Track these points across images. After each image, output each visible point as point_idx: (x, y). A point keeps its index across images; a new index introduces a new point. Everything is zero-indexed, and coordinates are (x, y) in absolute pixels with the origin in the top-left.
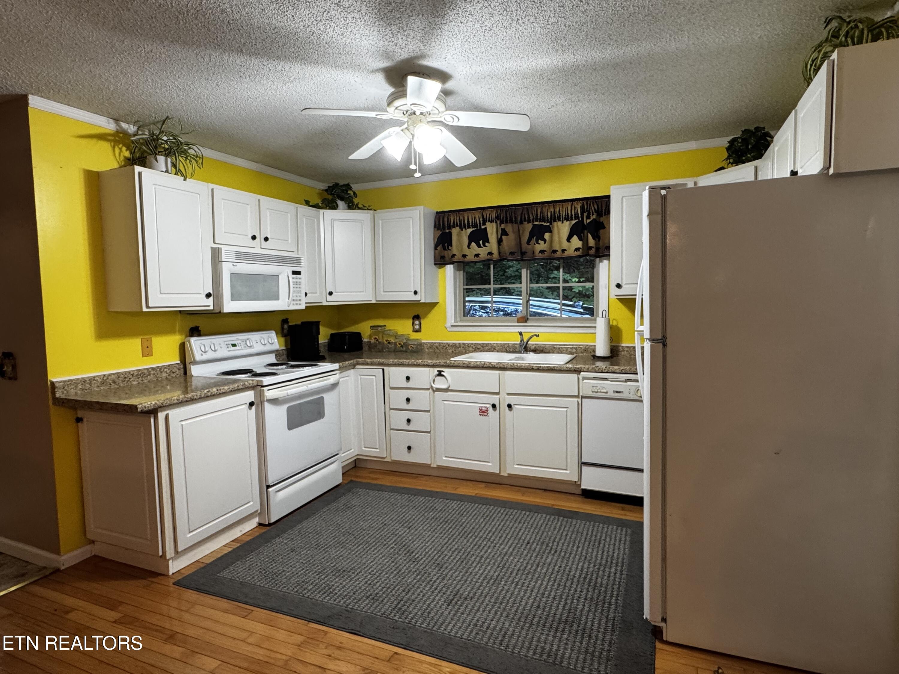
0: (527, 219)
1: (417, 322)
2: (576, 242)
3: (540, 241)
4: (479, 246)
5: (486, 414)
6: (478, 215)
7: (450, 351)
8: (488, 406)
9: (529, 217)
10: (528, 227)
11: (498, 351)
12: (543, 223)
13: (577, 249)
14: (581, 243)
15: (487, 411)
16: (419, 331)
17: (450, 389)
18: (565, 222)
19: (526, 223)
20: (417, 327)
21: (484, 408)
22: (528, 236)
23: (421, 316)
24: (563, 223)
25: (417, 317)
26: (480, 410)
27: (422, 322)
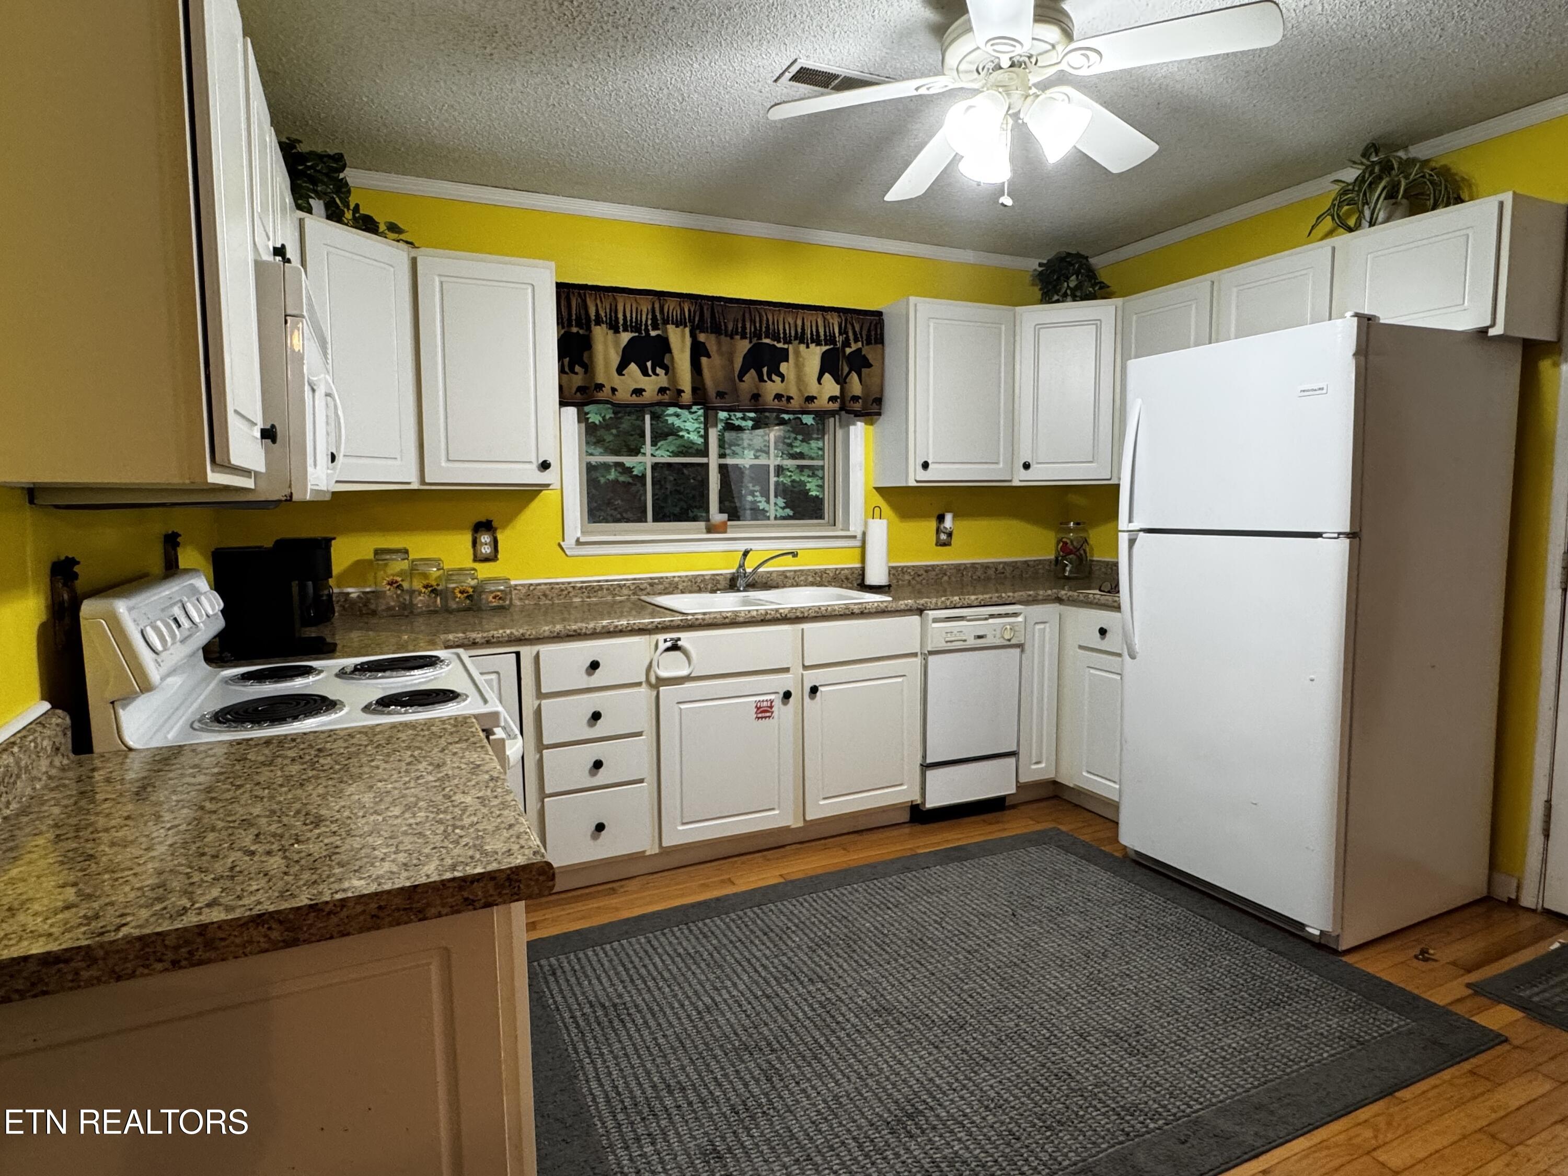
0: (740, 330)
1: (485, 538)
2: (830, 387)
3: (774, 377)
4: (645, 373)
5: (768, 714)
6: (645, 306)
7: (577, 600)
8: (772, 697)
9: (744, 328)
10: (743, 346)
11: (682, 592)
12: (775, 343)
13: (832, 399)
14: (838, 387)
15: (771, 707)
16: (492, 558)
17: (693, 675)
18: (812, 346)
19: (738, 337)
20: (486, 550)
21: (765, 704)
22: (740, 365)
23: (495, 524)
24: (808, 347)
25: (485, 526)
26: (758, 708)
27: (500, 537)
